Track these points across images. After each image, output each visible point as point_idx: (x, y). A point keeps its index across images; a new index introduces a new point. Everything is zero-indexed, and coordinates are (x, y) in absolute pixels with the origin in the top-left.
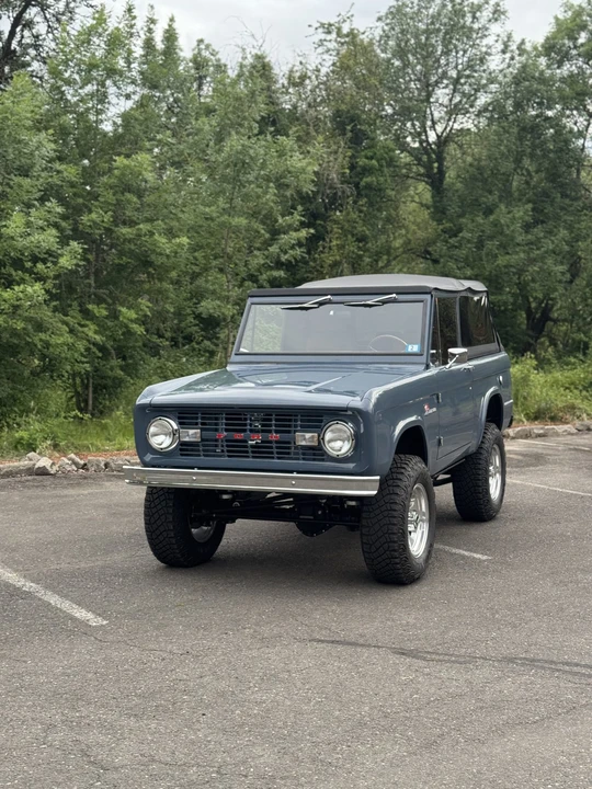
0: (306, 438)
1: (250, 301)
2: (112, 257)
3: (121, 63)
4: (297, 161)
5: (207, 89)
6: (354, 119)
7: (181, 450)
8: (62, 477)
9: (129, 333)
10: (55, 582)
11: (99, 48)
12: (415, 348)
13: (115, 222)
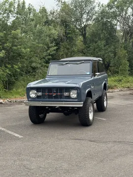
0: (66, 94)
2: (12, 54)
3: (13, 9)
4: (53, 31)
5: (31, 15)
6: (65, 22)
7: (37, 97)
8: (6, 104)
9: (16, 71)
10: (9, 128)
11: (7, 6)
12: (88, 73)
13: (12, 46)
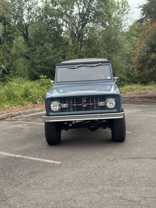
0: (101, 104)
1: (57, 67)
6: (4, 18)
7: (61, 110)
12: (109, 78)
